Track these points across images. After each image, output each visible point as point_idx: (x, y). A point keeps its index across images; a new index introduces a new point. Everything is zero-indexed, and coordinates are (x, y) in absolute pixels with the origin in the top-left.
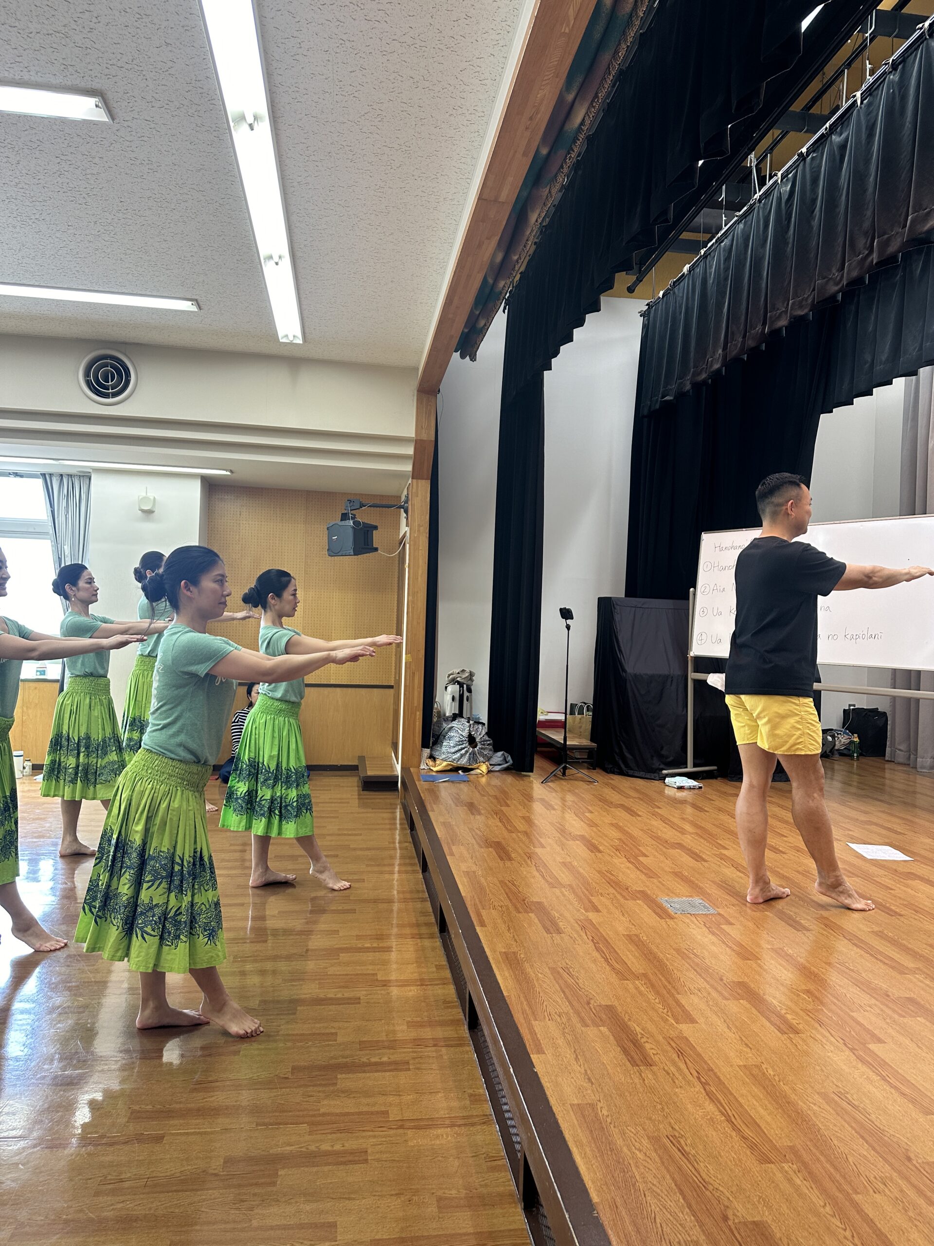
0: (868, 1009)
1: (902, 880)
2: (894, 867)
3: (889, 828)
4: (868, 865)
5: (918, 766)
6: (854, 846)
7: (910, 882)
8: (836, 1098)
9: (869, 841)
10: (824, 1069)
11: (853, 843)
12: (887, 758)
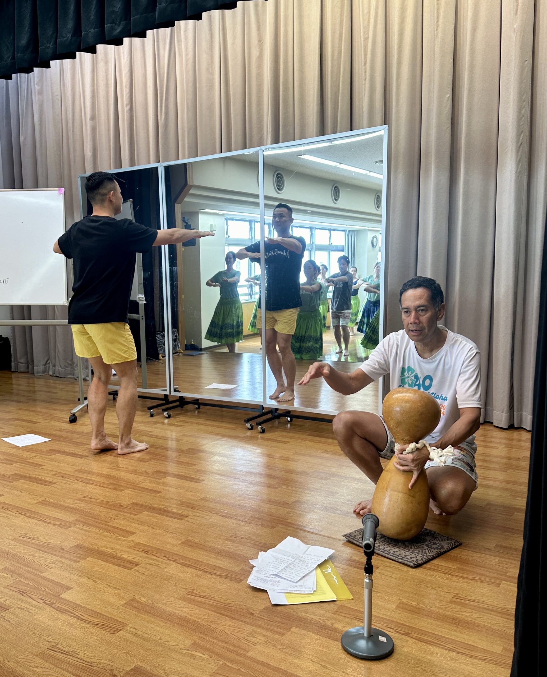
0: (53, 565)
1: (47, 457)
2: (39, 449)
3: (27, 420)
4: (21, 452)
5: (35, 372)
6: (7, 440)
7: (53, 456)
8: (52, 653)
9: (17, 433)
10: (35, 632)
11: (6, 437)
12: (12, 370)
